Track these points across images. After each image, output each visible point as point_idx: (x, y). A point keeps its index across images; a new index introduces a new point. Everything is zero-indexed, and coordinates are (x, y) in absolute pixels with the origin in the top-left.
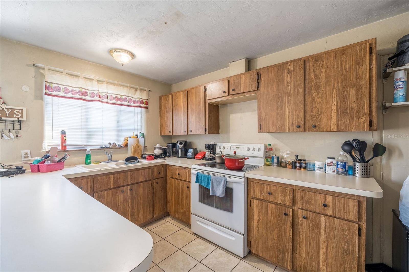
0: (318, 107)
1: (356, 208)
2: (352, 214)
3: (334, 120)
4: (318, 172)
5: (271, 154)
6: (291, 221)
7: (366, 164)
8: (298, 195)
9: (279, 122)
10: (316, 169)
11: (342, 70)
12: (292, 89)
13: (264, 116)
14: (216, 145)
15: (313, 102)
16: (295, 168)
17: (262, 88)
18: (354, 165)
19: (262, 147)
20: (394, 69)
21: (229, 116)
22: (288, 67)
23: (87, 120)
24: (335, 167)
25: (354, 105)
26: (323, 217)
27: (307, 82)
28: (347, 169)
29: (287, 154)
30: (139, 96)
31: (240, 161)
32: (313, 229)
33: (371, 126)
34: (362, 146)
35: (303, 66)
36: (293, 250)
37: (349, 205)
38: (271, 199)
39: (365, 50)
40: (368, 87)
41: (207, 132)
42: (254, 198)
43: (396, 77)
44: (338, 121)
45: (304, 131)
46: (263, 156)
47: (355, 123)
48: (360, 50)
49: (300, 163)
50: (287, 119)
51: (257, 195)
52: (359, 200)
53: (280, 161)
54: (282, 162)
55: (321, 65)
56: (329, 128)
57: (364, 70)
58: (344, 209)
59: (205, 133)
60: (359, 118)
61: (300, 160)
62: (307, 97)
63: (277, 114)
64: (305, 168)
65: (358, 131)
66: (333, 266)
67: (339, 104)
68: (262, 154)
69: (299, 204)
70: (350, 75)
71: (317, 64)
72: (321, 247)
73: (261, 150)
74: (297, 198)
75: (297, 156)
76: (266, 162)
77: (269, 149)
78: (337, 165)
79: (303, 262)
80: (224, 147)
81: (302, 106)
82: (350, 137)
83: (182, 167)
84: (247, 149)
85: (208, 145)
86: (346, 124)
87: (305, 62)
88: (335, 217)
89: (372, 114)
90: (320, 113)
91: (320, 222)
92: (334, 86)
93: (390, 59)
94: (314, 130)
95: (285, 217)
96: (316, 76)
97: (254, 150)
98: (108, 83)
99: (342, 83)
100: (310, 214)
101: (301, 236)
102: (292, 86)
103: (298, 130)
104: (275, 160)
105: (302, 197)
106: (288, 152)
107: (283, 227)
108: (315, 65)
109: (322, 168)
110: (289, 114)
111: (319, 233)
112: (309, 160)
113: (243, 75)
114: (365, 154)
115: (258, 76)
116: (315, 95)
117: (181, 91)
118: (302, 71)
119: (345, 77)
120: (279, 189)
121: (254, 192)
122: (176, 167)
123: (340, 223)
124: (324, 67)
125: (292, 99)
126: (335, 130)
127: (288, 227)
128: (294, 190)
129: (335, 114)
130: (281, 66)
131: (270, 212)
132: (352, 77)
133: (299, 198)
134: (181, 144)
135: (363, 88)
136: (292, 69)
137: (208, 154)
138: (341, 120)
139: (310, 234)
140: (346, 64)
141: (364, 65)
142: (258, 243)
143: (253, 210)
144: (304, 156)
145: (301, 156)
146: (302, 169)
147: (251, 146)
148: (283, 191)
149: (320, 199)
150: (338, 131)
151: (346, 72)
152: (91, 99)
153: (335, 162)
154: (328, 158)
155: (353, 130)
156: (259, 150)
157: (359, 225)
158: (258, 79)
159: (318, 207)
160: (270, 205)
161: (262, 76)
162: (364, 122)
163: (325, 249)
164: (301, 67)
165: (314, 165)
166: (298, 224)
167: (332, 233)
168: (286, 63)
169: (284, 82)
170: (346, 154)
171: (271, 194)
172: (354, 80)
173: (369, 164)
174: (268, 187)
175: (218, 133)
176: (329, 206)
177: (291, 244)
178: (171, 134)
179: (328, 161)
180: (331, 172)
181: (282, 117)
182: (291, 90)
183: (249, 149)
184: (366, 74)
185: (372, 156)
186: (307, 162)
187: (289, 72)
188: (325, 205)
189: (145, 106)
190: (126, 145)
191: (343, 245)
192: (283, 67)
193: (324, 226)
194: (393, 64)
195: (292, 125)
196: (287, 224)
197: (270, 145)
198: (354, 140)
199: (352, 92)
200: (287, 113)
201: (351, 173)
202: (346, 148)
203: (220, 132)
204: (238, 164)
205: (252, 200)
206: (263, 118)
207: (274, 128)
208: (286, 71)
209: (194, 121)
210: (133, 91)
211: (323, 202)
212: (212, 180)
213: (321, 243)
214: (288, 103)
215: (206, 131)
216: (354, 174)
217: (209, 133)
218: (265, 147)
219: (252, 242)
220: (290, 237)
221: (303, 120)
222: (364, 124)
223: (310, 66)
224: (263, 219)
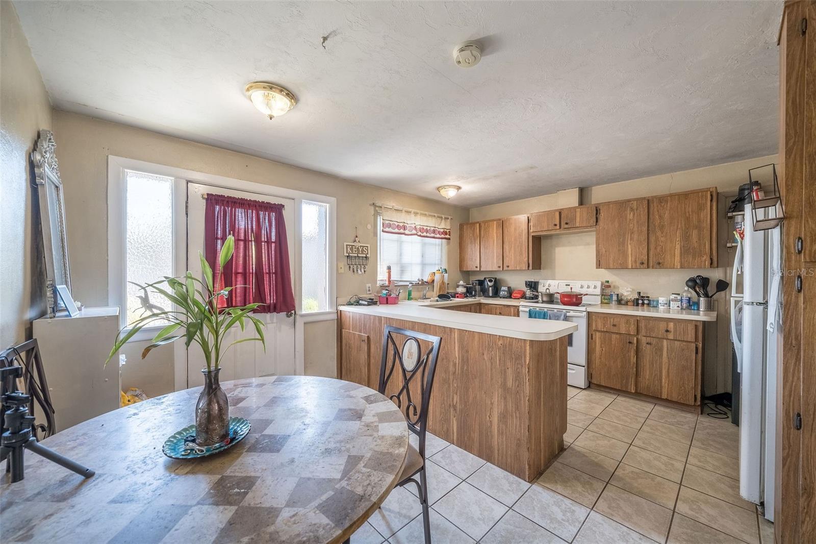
0: (662, 245)
1: (694, 331)
2: (691, 336)
3: (677, 258)
4: (662, 307)
5: (608, 291)
6: (635, 348)
7: (710, 299)
8: (642, 324)
9: (620, 259)
10: (660, 305)
11: (685, 213)
12: (636, 227)
13: (604, 252)
14: (538, 282)
15: (657, 239)
16: (638, 305)
17: (601, 223)
18: (699, 300)
19: (599, 285)
20: (734, 214)
21: (555, 249)
22: (631, 205)
23: (401, 255)
24: (680, 302)
25: (696, 245)
26: (665, 341)
27: (651, 221)
28: (691, 304)
29: (627, 291)
30: (443, 225)
31: (579, 296)
32: (656, 353)
33: (711, 264)
34: (705, 282)
35: (647, 205)
36: (637, 375)
37: (688, 330)
38: (615, 330)
39: (706, 197)
40: (709, 230)
41: (531, 268)
42: (596, 331)
43: (736, 221)
44: (681, 259)
45: (648, 268)
46: (599, 294)
47: (698, 262)
48: (702, 196)
49: (642, 300)
50: (630, 255)
51: (600, 327)
52: (696, 324)
53: (620, 299)
54: (622, 300)
55: (665, 206)
56: (673, 265)
57: (705, 215)
58: (684, 333)
59: (528, 269)
60: (701, 256)
61: (643, 297)
62: (651, 235)
63: (619, 250)
64: (648, 304)
65: (700, 267)
66: (674, 382)
67: (682, 244)
68: (598, 291)
69: (643, 332)
70: (692, 218)
71: (661, 205)
72: (664, 366)
73: (597, 288)
74: (641, 327)
75: (639, 293)
76: (603, 300)
77: (606, 286)
78: (681, 300)
79: (647, 383)
80: (549, 284)
81: (646, 244)
82: (694, 274)
83: (504, 305)
84: (580, 286)
85: (529, 282)
86: (689, 262)
87: (649, 202)
88: (676, 340)
89: (713, 253)
90: (663, 251)
91: (662, 346)
92: (678, 226)
93: (733, 202)
94: (658, 267)
95: (629, 345)
96: (660, 216)
97: (588, 287)
98: (422, 214)
99: (685, 224)
100: (653, 340)
101: (645, 360)
102: (635, 224)
103: (642, 267)
104: (615, 298)
105: (646, 326)
106: (629, 289)
107: (627, 355)
108: (659, 206)
109: (666, 304)
110: (632, 251)
111: (661, 355)
112: (652, 297)
113: (579, 209)
114: (709, 289)
115: (597, 210)
116: (659, 233)
117: (493, 220)
118: (646, 211)
119: (688, 219)
120: (623, 320)
121: (596, 326)
122: (495, 306)
123: (680, 345)
124: (668, 208)
125: (635, 236)
126: (679, 267)
127: (633, 353)
128: (638, 320)
129: (679, 251)
130: (623, 203)
131: (613, 343)
132: (694, 220)
133: (643, 327)
134: (490, 281)
135: (705, 230)
136: (635, 207)
137: (529, 293)
138: (684, 258)
139: (653, 358)
140: (689, 207)
141: (705, 211)
142: (600, 373)
143: (595, 343)
144: (647, 293)
145: (644, 293)
146: (645, 306)
147: (585, 284)
148: (627, 322)
149: (663, 326)
150: (681, 267)
151: (689, 215)
152: (410, 233)
153: (679, 297)
154: (673, 294)
155: (696, 267)
156: (595, 287)
157: (696, 345)
158: (597, 214)
159: (661, 333)
160: (614, 336)
161: (601, 211)
162: (705, 260)
163: (667, 368)
164: (645, 206)
165: (658, 301)
166: (642, 350)
167: (674, 354)
168: (629, 201)
169: (626, 219)
170: (690, 289)
171: (614, 325)
172: (696, 223)
173: (712, 299)
174: (612, 320)
175: (540, 269)
176: (671, 332)
177: (635, 369)
178: (478, 269)
179: (672, 297)
180: (676, 308)
181: (624, 254)
182: (634, 227)
183: (582, 287)
184: (707, 217)
185: (715, 291)
186: (650, 299)
187: (632, 209)
188: (667, 331)
189: (449, 237)
190: (433, 281)
191: (683, 363)
192: (626, 205)
193: (666, 349)
194: (735, 208)
195: (636, 261)
196: (631, 351)
197: (608, 282)
198: (698, 276)
199: (695, 233)
200: (630, 250)
201: (696, 309)
202: (690, 284)
203: (542, 268)
204: (576, 299)
205: (594, 333)
206: (602, 254)
207: (615, 264)
208: (629, 209)
209: (513, 255)
210: (439, 220)
211: (665, 329)
212: (550, 315)
213: (664, 364)
214: (631, 240)
215: (529, 267)
216: (698, 309)
217: (532, 269)
218: (602, 284)
219: (594, 373)
220: (634, 363)
221: (646, 257)
222: (705, 262)
223: (654, 207)
224: (605, 350)
